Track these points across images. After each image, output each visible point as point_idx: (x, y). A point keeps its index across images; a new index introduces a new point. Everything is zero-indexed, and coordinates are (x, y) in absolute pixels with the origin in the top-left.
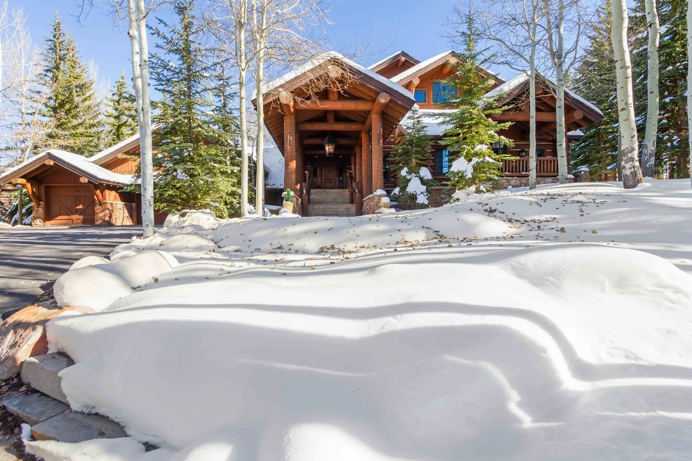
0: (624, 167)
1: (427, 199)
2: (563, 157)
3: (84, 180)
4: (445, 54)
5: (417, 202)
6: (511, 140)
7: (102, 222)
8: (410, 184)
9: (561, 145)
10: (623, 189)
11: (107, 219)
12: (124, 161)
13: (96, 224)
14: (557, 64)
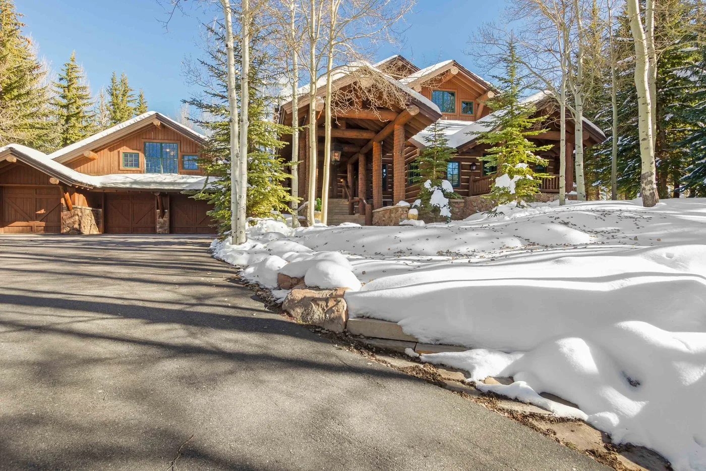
0: (644, 189)
1: (450, 211)
2: (581, 176)
3: (56, 181)
4: (447, 62)
5: (440, 215)
6: (546, 160)
7: (70, 230)
8: (433, 196)
9: (579, 165)
10: (643, 207)
11: (76, 226)
12: (88, 160)
13: (62, 232)
14: (576, 90)
